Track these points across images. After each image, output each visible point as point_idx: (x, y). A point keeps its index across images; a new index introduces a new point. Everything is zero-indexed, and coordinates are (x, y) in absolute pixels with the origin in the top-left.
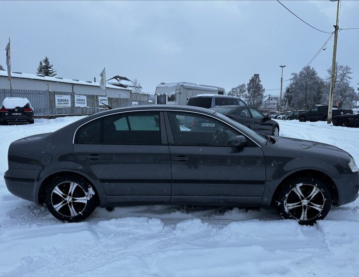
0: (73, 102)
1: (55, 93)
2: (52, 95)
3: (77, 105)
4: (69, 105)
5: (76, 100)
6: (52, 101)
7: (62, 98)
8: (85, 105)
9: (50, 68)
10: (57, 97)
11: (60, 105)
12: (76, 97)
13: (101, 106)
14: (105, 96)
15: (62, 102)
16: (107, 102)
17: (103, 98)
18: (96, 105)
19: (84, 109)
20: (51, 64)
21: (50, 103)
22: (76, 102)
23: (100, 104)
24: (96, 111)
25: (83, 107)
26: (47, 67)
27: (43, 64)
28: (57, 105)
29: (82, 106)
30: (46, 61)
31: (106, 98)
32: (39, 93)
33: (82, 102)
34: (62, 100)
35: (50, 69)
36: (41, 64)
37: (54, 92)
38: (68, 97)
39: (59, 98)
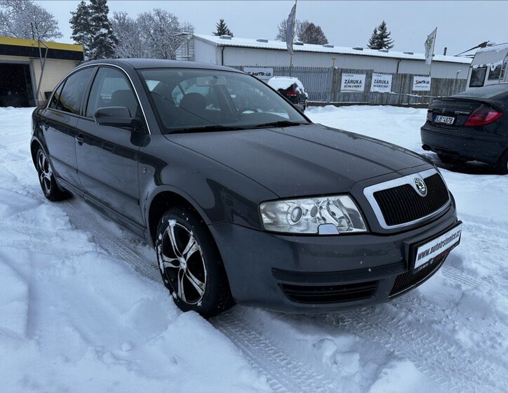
0: (368, 85)
1: (342, 71)
2: (338, 73)
3: (373, 89)
4: (362, 89)
5: (373, 81)
6: (336, 83)
7: (351, 78)
8: (388, 90)
9: (386, 37)
10: (345, 77)
11: (348, 88)
12: (375, 77)
13: (416, 92)
14: (428, 76)
15: (352, 84)
16: (429, 85)
17: (421, 79)
18: (406, 90)
19: (385, 96)
20: (388, 31)
21: (333, 86)
22: (373, 84)
23: (414, 89)
24: (405, 99)
25: (383, 92)
26: (383, 36)
27: (378, 32)
28: (342, 88)
29: (382, 90)
30: (383, 27)
31: (429, 79)
32: (321, 71)
33: (383, 85)
34: (352, 82)
35: (385, 39)
36: (375, 32)
37: (342, 69)
38: (362, 78)
39: (347, 78)
